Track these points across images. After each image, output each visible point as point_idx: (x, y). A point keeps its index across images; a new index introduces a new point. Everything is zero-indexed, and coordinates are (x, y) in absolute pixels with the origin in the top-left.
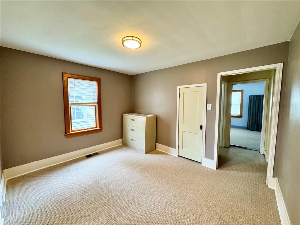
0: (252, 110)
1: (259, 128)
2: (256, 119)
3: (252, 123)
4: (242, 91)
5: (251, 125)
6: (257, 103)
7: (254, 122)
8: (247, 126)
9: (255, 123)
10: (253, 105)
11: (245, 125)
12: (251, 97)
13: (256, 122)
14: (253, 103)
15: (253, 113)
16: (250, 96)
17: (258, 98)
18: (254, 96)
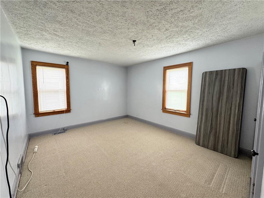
0: (205, 103)
1: (218, 145)
2: (214, 123)
3: (205, 130)
4: (190, 65)
5: (202, 136)
6: (217, 88)
7: (209, 128)
8: (195, 134)
9: (210, 132)
10: (209, 93)
11: (193, 131)
12: (205, 75)
13: (213, 131)
14: (209, 89)
15: (207, 109)
16: (203, 74)
17: (219, 77)
18: (211, 73)
